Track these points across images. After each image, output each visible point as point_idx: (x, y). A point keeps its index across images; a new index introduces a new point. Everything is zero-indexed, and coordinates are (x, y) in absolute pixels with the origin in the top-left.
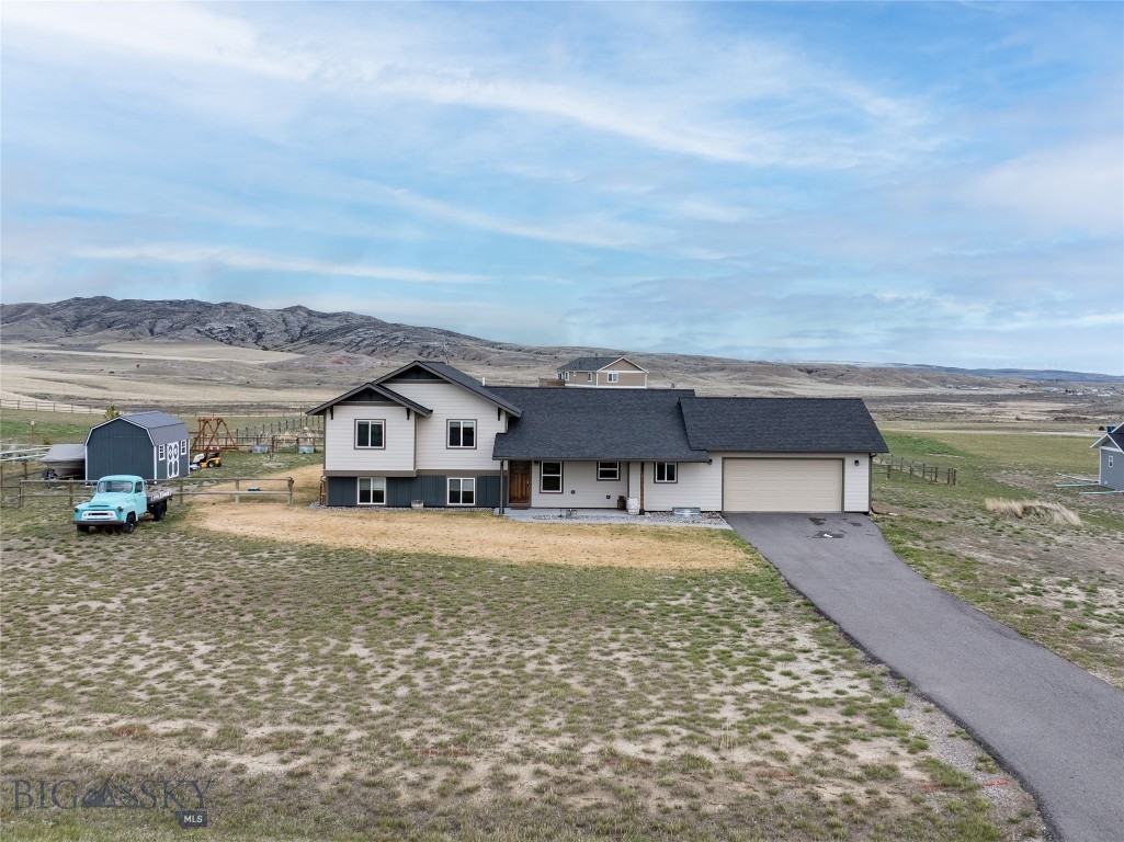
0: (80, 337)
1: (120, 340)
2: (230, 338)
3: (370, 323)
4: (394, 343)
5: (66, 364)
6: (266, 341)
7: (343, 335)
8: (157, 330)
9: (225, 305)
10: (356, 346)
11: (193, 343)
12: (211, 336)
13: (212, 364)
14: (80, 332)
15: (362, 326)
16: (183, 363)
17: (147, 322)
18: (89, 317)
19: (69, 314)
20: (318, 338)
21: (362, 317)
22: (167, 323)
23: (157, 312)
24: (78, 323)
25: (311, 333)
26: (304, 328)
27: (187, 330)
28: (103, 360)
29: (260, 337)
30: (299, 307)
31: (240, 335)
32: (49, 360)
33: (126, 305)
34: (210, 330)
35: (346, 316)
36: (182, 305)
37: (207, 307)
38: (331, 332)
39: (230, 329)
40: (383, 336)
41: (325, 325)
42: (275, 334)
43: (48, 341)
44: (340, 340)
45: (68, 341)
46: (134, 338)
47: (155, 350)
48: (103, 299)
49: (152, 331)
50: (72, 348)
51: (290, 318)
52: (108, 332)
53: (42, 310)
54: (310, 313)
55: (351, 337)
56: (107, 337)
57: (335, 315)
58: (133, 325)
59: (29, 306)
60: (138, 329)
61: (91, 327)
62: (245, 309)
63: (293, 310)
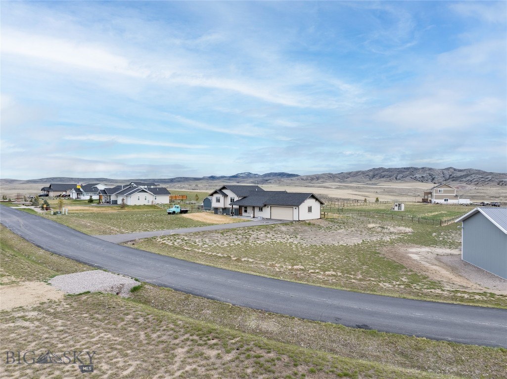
0: (374, 181)
1: (385, 181)
2: (422, 180)
3: (479, 172)
4: (487, 180)
5: (365, 190)
6: (436, 181)
7: (465, 177)
8: (398, 178)
9: (423, 168)
10: (470, 182)
11: (409, 182)
12: (416, 179)
13: (409, 189)
14: (374, 179)
15: (474, 174)
16: (399, 189)
17: (395, 175)
18: (377, 174)
19: (371, 174)
20: (455, 179)
21: (476, 170)
22: (401, 175)
23: (399, 172)
24: (374, 176)
25: (453, 177)
26: (450, 175)
27: (408, 178)
28: (377, 188)
29: (433, 179)
30: (451, 168)
31: (426, 179)
32: (360, 188)
33: (390, 170)
34: (415, 177)
35: (469, 170)
36: (408, 169)
37: (416, 169)
38: (461, 177)
39: (423, 177)
40: (482, 178)
41: (459, 174)
42: (440, 178)
43: (364, 182)
44: (464, 179)
45: (370, 182)
46: (390, 181)
47: (396, 185)
48: (382, 168)
49: (396, 178)
50: (370, 184)
51: (445, 172)
52: (382, 179)
53: (363, 173)
54: (455, 170)
55: (469, 178)
56: (381, 181)
57: (465, 170)
58: (390, 177)
59: (359, 172)
60: (392, 178)
61: (377, 178)
62: (430, 169)
63: (448, 169)
